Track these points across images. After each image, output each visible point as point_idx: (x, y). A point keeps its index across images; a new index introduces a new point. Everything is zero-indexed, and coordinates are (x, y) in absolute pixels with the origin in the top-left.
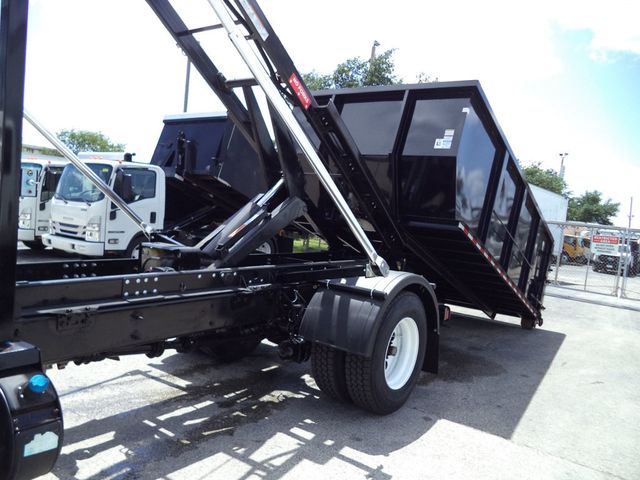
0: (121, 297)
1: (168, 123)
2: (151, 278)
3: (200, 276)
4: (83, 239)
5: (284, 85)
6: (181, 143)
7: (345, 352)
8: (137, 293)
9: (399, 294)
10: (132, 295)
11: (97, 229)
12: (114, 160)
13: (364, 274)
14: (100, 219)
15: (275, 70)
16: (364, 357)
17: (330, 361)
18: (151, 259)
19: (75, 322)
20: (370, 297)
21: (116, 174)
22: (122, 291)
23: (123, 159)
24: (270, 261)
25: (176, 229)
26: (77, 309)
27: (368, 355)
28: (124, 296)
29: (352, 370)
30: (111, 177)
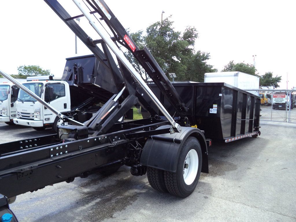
0: (49, 157)
1: (68, 60)
2: (64, 146)
3: (88, 141)
4: (33, 120)
5: (121, 41)
7: (163, 171)
8: (57, 154)
9: (187, 139)
10: (55, 156)
11: (39, 114)
12: (44, 80)
13: (169, 132)
14: (40, 109)
15: (116, 34)
16: (173, 173)
17: (157, 175)
18: (63, 134)
19: (27, 174)
20: (173, 142)
21: (45, 87)
22: (50, 154)
23: (48, 79)
24: (122, 126)
25: (77, 109)
26: (26, 167)
27: (175, 171)
28: (51, 157)
29: (167, 178)
30: (43, 89)
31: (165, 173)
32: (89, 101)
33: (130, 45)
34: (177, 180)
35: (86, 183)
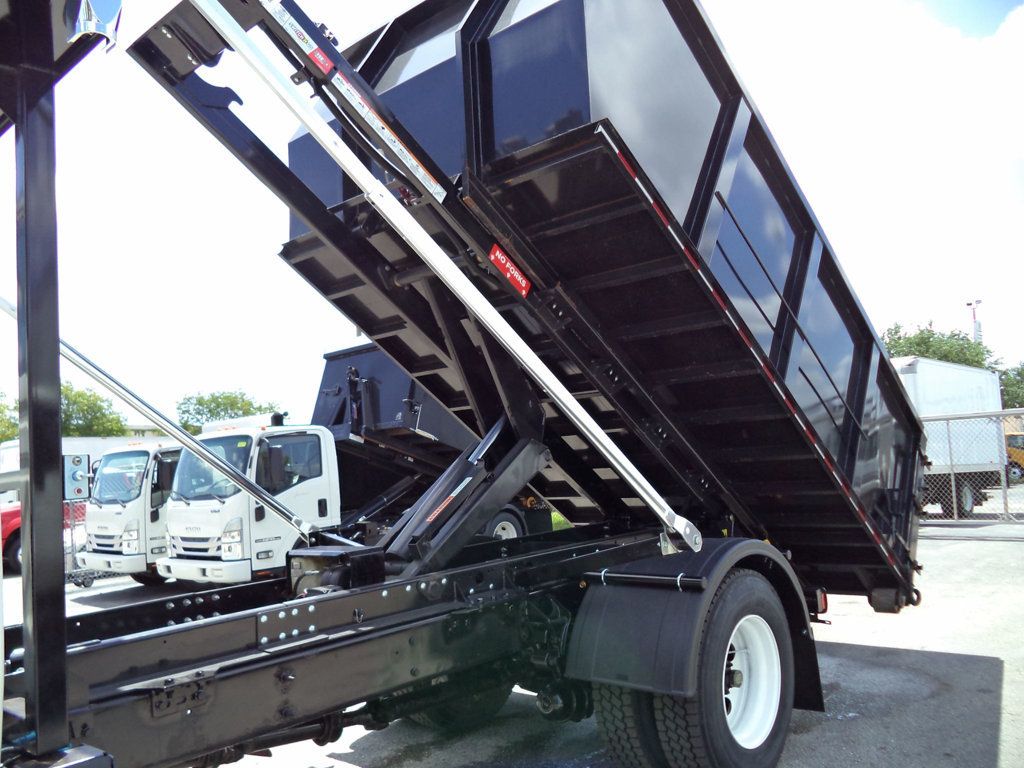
0: (256, 646)
1: (331, 358)
2: (303, 608)
3: (385, 593)
4: (218, 559)
6: (353, 385)
7: (650, 696)
8: (282, 635)
10: (274, 641)
11: (238, 539)
12: (256, 427)
13: (658, 550)
14: (241, 520)
16: (686, 700)
17: (629, 712)
18: (304, 575)
19: (182, 700)
20: (677, 588)
21: (258, 448)
22: (257, 635)
23: (270, 423)
24: (506, 552)
25: (361, 520)
26: (182, 677)
27: (691, 692)
28: (261, 644)
29: (668, 722)
30: (251, 454)
31: (657, 704)
32: (403, 491)
33: (512, 275)
34: (702, 727)
35: (385, 758)
